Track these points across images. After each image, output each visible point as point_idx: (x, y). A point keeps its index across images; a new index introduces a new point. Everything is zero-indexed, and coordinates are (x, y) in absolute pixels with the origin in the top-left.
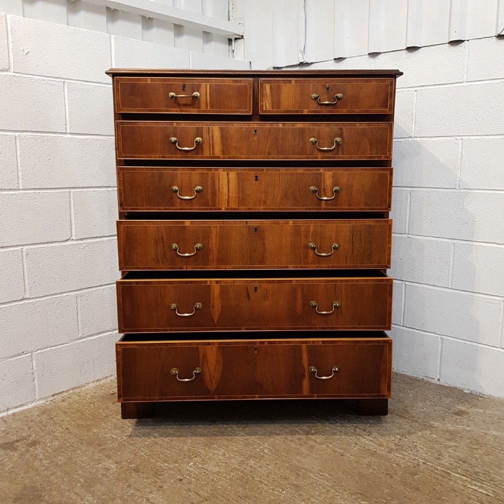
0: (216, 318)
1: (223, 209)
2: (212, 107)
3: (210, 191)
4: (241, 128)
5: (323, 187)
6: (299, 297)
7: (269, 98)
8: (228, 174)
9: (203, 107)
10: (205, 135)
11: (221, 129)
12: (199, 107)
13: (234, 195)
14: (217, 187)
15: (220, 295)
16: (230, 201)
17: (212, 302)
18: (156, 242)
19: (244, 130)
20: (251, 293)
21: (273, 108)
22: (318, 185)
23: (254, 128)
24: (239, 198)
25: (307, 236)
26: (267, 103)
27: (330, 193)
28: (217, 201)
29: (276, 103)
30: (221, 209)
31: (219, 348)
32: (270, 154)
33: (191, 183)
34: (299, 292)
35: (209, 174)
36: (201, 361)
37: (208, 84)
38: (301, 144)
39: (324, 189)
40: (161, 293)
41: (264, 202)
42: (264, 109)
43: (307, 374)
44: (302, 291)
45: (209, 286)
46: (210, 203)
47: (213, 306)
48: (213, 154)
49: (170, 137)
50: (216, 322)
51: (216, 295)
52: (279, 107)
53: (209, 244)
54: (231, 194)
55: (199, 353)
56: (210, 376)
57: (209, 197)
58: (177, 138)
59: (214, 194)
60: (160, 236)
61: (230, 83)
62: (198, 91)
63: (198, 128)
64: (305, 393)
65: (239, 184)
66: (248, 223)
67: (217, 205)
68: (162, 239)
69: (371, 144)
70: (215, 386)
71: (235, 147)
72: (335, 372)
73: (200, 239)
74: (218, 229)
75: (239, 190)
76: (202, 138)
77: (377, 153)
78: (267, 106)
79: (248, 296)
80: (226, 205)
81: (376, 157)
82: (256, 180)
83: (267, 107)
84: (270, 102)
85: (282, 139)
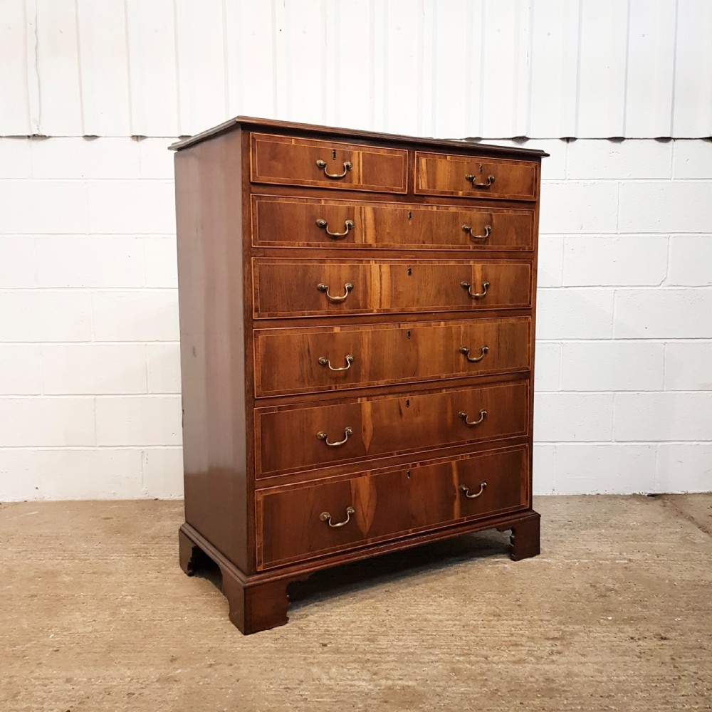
0: (367, 445)
1: (375, 311)
2: (365, 182)
3: (361, 289)
4: (396, 210)
5: (473, 282)
6: (450, 408)
7: (425, 175)
8: (380, 266)
9: (355, 182)
10: (357, 217)
11: (375, 211)
12: (351, 182)
13: (387, 293)
14: (368, 283)
15: (372, 415)
16: (383, 301)
17: (363, 423)
18: (302, 357)
19: (398, 212)
20: (404, 408)
21: (429, 188)
22: (469, 280)
23: (408, 211)
24: (392, 296)
25: (458, 339)
26: (423, 180)
27: (479, 288)
28: (368, 301)
29: (432, 182)
30: (372, 311)
31: (371, 479)
32: (424, 243)
33: (340, 279)
34: (449, 402)
35: (360, 267)
36: (353, 497)
37: (361, 152)
38: (454, 231)
39: (474, 284)
40: (307, 419)
41: (418, 301)
42: (420, 188)
43: (458, 494)
44: (452, 401)
45: (360, 404)
46: (361, 305)
47: (364, 430)
48: (365, 242)
49: (316, 219)
50: (367, 447)
51: (367, 414)
52: (434, 188)
53: (360, 355)
54: (383, 293)
55: (350, 489)
56: (363, 514)
57: (360, 297)
58: (325, 219)
59: (366, 293)
60: (307, 347)
61: (384, 152)
62: (350, 161)
63: (349, 207)
64: (456, 518)
65: (392, 280)
66: (401, 325)
67: (369, 306)
68: (309, 352)
69: (517, 233)
70: (368, 528)
71: (388, 233)
72: (484, 487)
73: (351, 349)
74: (370, 334)
75: (392, 287)
76: (353, 220)
77: (522, 244)
78: (423, 184)
79: (401, 413)
80: (378, 306)
81: (520, 247)
82: (410, 273)
83: (423, 186)
84: (426, 180)
85: (437, 225)
